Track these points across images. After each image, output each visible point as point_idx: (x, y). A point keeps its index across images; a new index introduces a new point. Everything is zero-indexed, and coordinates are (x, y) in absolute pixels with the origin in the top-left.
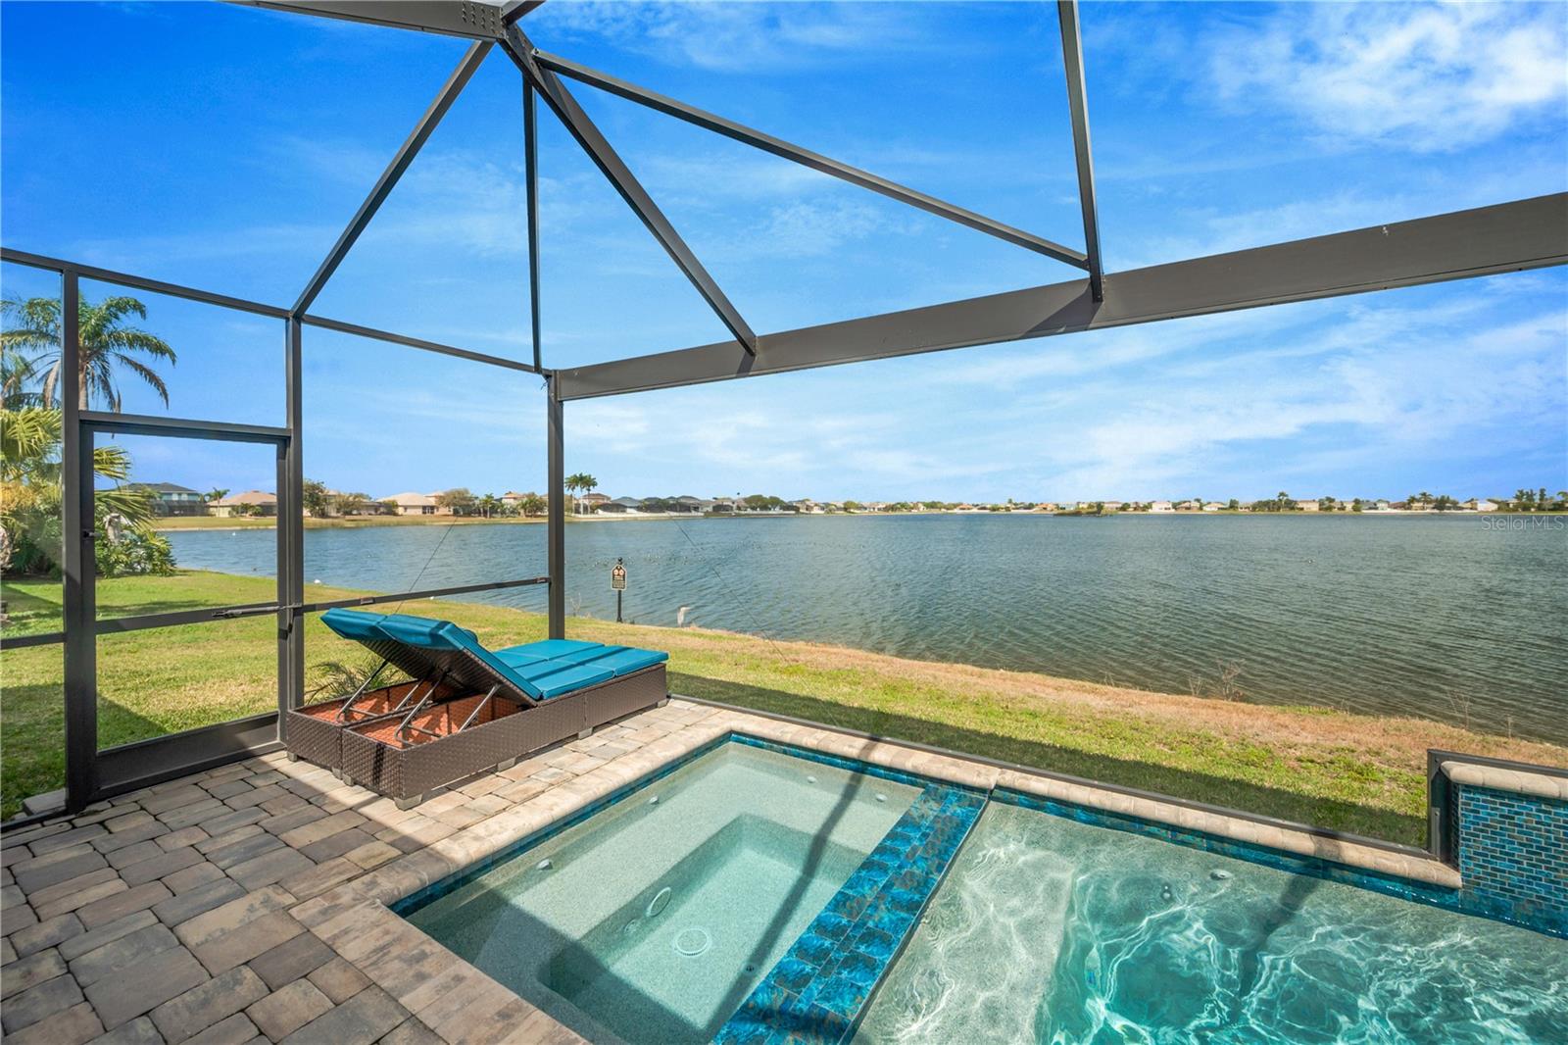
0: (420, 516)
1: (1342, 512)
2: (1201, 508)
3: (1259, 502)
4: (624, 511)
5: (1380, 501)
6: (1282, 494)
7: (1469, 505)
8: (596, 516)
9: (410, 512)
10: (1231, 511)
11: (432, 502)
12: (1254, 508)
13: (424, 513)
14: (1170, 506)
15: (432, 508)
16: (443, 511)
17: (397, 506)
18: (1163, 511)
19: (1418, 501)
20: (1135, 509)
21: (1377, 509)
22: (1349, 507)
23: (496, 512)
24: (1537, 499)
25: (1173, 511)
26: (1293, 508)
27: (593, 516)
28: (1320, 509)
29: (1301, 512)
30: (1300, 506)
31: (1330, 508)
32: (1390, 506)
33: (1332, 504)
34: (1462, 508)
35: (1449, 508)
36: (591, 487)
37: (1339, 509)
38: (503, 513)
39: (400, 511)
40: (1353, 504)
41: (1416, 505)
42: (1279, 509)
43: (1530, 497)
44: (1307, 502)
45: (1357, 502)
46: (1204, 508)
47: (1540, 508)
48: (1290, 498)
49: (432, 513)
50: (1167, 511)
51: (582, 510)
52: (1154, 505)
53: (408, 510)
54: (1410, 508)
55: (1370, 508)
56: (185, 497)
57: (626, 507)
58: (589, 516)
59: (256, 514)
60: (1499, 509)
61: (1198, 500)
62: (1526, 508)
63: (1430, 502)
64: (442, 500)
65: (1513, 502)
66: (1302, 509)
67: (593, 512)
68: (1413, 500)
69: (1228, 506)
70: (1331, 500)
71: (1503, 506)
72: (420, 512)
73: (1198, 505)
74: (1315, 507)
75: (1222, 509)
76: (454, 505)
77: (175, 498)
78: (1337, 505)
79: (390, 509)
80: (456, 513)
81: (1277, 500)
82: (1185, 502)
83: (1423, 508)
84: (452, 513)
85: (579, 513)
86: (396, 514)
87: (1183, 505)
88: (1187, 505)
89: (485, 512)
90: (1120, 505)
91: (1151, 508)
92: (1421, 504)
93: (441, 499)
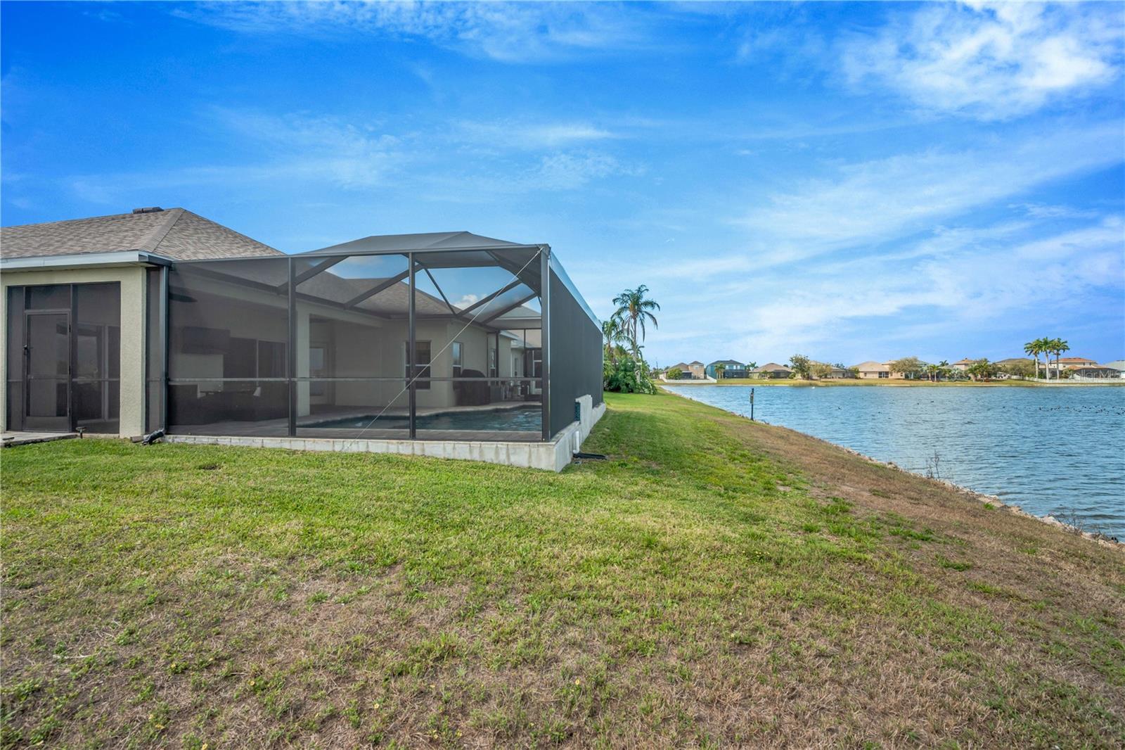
0: (876, 379)
4: (1118, 377)
8: (1074, 381)
9: (869, 376)
11: (887, 368)
13: (880, 377)
15: (887, 373)
16: (896, 375)
17: (858, 372)
23: (944, 376)
27: (1063, 381)
36: (1061, 351)
38: (951, 377)
39: (861, 375)
49: (887, 377)
51: (1048, 375)
53: (867, 375)
56: (739, 367)
57: (1119, 372)
58: (1058, 381)
59: (771, 377)
64: (896, 367)
67: (1067, 377)
72: (876, 376)
76: (904, 371)
77: (735, 368)
79: (853, 374)
80: (907, 377)
84: (904, 377)
85: (1045, 378)
86: (857, 378)
89: (933, 377)
93: (893, 366)
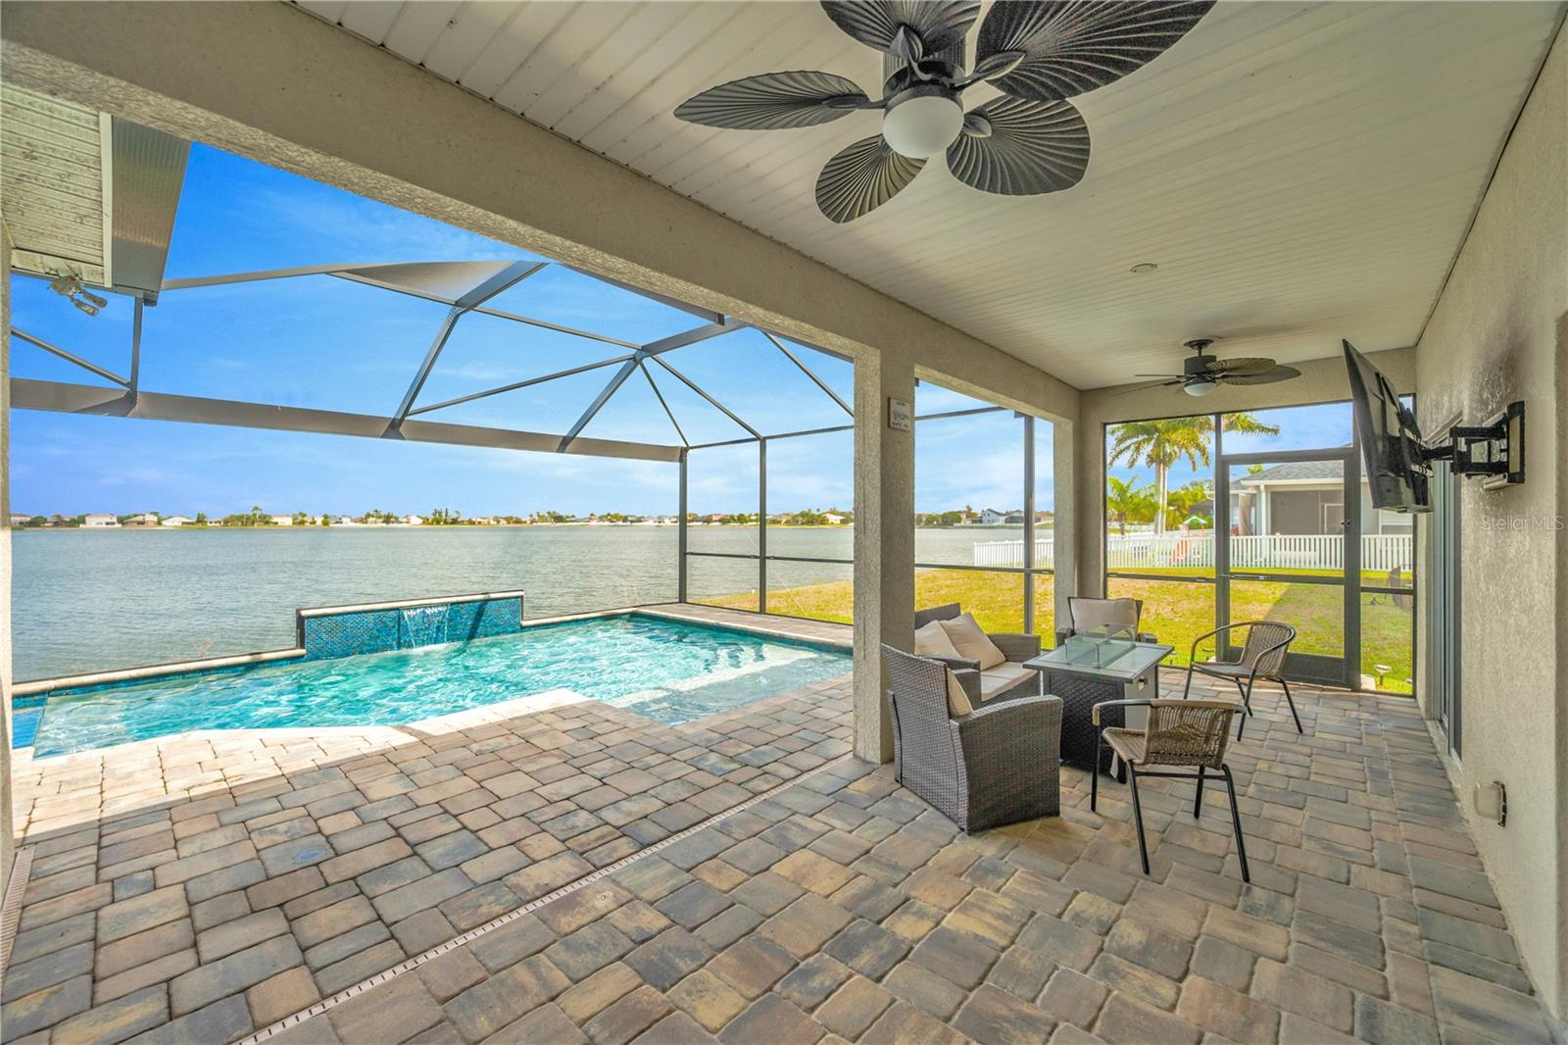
1: (313, 525)
2: (159, 523)
3: (232, 516)
5: (344, 516)
6: (256, 508)
7: (405, 520)
10: (200, 525)
12: (226, 522)
14: (115, 520)
18: (104, 526)
19: (373, 516)
20: (56, 524)
21: (341, 523)
22: (319, 521)
24: (444, 514)
25: (120, 526)
26: (267, 523)
28: (294, 524)
29: (276, 527)
30: (275, 520)
31: (302, 523)
32: (352, 521)
33: (305, 519)
34: (401, 522)
35: (393, 522)
37: (311, 523)
40: (322, 518)
41: (371, 519)
42: (253, 523)
43: (440, 513)
44: (281, 516)
45: (326, 517)
46: (164, 523)
47: (446, 522)
48: (265, 513)
50: (110, 526)
52: (87, 519)
54: (366, 523)
55: (337, 523)
60: (424, 522)
61: (155, 514)
62: (438, 523)
63: (379, 518)
65: (431, 517)
66: (276, 523)
68: (368, 516)
69: (195, 520)
70: (304, 515)
71: (426, 521)
73: (155, 519)
74: (288, 521)
75: (188, 523)
78: (308, 519)
81: (251, 514)
82: (135, 516)
83: (376, 522)
87: (134, 519)
88: (140, 518)
90: (28, 519)
91: (84, 522)
92: (374, 519)
